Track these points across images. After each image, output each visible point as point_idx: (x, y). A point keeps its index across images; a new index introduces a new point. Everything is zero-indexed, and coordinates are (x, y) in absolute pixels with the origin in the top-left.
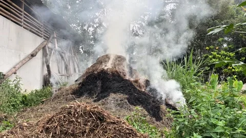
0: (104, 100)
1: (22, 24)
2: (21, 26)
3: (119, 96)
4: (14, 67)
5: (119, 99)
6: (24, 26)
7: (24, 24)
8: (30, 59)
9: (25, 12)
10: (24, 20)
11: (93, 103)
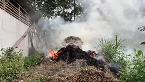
0: (73, 63)
1: (19, 18)
2: (19, 19)
3: (81, 61)
4: (16, 44)
5: (82, 62)
6: (20, 19)
7: (20, 18)
8: (23, 39)
9: (21, 12)
10: (20, 16)
11: (67, 65)
